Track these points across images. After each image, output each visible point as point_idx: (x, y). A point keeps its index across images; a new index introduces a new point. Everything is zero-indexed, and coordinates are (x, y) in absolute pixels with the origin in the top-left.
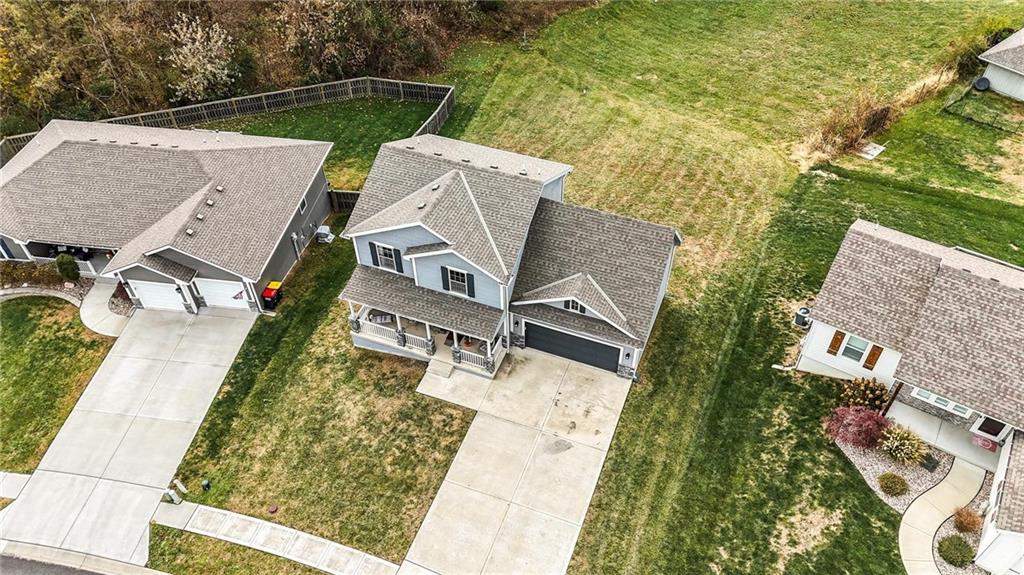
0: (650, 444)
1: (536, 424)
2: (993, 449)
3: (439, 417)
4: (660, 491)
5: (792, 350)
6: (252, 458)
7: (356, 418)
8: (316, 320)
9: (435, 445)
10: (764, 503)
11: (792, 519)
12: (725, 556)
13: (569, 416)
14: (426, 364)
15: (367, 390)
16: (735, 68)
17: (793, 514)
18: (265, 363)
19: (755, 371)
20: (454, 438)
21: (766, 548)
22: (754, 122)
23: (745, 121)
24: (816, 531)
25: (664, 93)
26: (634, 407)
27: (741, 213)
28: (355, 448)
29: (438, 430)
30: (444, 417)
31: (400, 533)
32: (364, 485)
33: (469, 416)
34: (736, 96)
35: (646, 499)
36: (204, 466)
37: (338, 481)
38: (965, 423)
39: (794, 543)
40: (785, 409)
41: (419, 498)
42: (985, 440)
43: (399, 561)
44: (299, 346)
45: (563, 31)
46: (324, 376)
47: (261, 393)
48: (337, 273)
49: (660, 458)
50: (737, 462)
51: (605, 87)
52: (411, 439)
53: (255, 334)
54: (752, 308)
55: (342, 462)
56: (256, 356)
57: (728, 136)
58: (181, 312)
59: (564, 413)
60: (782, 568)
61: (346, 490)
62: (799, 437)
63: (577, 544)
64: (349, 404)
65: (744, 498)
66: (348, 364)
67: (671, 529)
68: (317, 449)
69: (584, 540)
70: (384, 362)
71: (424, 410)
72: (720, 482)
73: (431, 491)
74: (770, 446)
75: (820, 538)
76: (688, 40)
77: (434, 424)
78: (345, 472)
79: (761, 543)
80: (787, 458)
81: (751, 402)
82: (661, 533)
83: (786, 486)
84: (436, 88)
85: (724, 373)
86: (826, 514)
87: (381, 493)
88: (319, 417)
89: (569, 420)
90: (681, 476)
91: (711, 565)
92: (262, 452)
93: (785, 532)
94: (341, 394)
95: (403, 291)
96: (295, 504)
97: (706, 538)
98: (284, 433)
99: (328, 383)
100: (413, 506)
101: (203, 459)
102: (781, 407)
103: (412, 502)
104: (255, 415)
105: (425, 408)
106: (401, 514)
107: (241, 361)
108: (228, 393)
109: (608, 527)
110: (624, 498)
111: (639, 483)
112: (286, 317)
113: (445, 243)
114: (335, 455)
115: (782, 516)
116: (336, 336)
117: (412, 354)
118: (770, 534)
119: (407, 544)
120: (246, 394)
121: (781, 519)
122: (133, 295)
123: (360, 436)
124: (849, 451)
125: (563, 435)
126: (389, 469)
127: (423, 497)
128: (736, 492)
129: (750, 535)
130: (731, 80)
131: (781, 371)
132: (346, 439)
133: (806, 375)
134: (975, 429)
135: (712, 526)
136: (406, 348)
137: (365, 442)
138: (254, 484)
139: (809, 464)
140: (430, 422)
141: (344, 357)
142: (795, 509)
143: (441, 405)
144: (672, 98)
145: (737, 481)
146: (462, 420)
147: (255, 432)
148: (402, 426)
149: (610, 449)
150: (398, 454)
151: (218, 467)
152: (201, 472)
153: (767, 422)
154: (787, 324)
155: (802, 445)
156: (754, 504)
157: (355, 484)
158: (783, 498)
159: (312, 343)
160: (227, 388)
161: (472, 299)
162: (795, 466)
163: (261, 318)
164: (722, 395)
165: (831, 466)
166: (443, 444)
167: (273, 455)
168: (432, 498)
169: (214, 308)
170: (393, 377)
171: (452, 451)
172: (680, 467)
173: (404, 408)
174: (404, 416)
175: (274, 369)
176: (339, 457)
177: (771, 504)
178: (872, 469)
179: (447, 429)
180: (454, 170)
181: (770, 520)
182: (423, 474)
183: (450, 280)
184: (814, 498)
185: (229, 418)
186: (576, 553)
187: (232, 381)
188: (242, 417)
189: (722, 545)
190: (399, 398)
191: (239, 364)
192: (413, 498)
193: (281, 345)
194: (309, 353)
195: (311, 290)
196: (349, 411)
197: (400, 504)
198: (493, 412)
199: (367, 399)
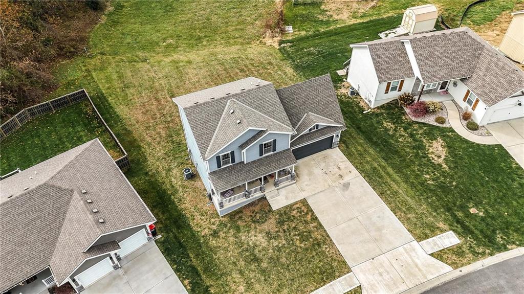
0: (368, 162)
1: (330, 186)
2: (447, 93)
3: (295, 212)
4: (388, 174)
5: (362, 104)
7: (264, 240)
8: (184, 222)
9: (306, 222)
10: (418, 153)
11: (430, 151)
12: (428, 176)
13: (335, 174)
14: (264, 198)
15: (253, 227)
16: (200, 22)
17: (428, 150)
18: (188, 257)
19: (361, 118)
20: (310, 214)
21: (435, 164)
22: (235, 39)
24: (441, 149)
25: (184, 45)
26: (349, 155)
28: (279, 250)
29: (300, 216)
30: (296, 210)
31: (337, 262)
32: (301, 259)
33: (304, 202)
34: (215, 31)
35: (389, 180)
37: (290, 268)
38: (435, 90)
39: (439, 157)
40: (387, 122)
41: (327, 244)
42: (443, 92)
43: (349, 271)
44: (194, 236)
46: (226, 238)
47: (206, 270)
48: (161, 198)
49: (376, 165)
50: (395, 148)
52: (295, 228)
53: (165, 250)
55: (281, 260)
56: (180, 258)
57: (234, 49)
58: (110, 273)
59: (333, 175)
60: (446, 166)
61: (298, 268)
62: (402, 126)
63: (392, 210)
64: (253, 238)
65: (411, 156)
66: (229, 225)
67: (406, 182)
68: (264, 265)
69: (391, 207)
70: (244, 211)
71: (285, 215)
72: (399, 158)
73: (327, 238)
74: (398, 136)
75: (443, 150)
76: (165, 19)
77: (296, 216)
78: (288, 262)
79: (431, 164)
80: (407, 135)
81: (374, 127)
82: (405, 186)
83: (417, 143)
85: (354, 126)
86: (437, 142)
87: (311, 256)
88: (247, 254)
89: (337, 175)
90: (387, 166)
91: (428, 182)
93: (433, 156)
94: (243, 238)
97: (417, 176)
98: (241, 273)
99: (231, 239)
100: (328, 249)
102: (384, 122)
103: (326, 248)
104: (217, 279)
105: (285, 213)
106: (329, 256)
107: (176, 266)
108: (190, 283)
109: (391, 197)
110: (383, 185)
111: (381, 177)
112: (167, 232)
114: (275, 261)
115: (427, 152)
116: (205, 220)
117: (256, 198)
118: (430, 160)
119: (344, 263)
120: (199, 276)
121: (427, 154)
122: (77, 284)
123: (275, 245)
124: (419, 120)
125: (342, 182)
126: (302, 245)
128: (407, 156)
129: (425, 165)
130: (204, 27)
131: (369, 112)
132: (271, 251)
133: (378, 108)
134: (439, 90)
135: (414, 171)
136: (251, 198)
137: (280, 245)
139: (415, 132)
140: (293, 216)
141: (223, 225)
142: (427, 147)
143: (290, 207)
144: (191, 46)
145: (403, 153)
146: (304, 205)
147: (227, 285)
148: (285, 227)
149: (361, 174)
150: (298, 238)
153: (386, 130)
154: (349, 97)
155: (405, 129)
156: (416, 155)
157: (298, 263)
158: (421, 147)
159: (198, 232)
160: (186, 282)
161: (275, 152)
162: (412, 135)
163: (156, 241)
164: (363, 132)
165: (421, 128)
166: (309, 219)
167: (249, 285)
168: (331, 240)
169: (126, 257)
170: (256, 213)
171: (315, 219)
172: (383, 163)
173: (277, 220)
174: (281, 223)
175: (197, 256)
176: (278, 260)
177: (419, 151)
178: (431, 120)
179: (303, 213)
180: (229, 101)
181: (425, 157)
182: (317, 235)
183: (264, 149)
184: (428, 140)
185: (206, 291)
186: (395, 213)
187: (184, 277)
188: (211, 285)
189: (423, 174)
190: (270, 218)
191: (176, 268)
192: (325, 246)
193: (185, 244)
194: (203, 236)
195: (160, 214)
196: (257, 241)
197: (323, 253)
198: (310, 194)
199: (258, 230)
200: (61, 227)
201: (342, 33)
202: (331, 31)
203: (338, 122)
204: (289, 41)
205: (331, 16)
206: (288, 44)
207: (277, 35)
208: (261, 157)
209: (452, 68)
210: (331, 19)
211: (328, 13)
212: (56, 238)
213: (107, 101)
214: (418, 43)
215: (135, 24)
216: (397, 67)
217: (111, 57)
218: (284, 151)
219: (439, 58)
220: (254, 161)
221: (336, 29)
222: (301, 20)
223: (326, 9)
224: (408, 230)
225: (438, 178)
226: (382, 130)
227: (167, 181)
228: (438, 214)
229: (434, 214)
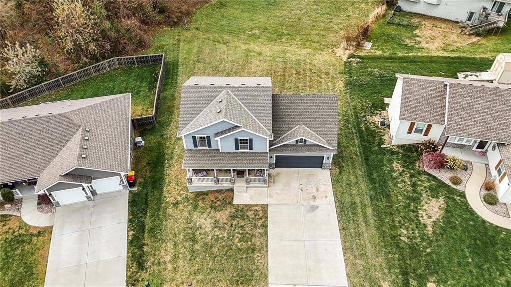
0: (351, 195)
1: (297, 202)
2: (484, 155)
3: (251, 213)
4: (365, 214)
5: (386, 137)
6: (165, 263)
7: (210, 226)
8: (161, 185)
9: (255, 226)
10: (409, 205)
11: (424, 208)
12: (405, 232)
13: (310, 193)
14: (232, 190)
15: (208, 210)
16: (291, 20)
17: (423, 206)
18: (145, 214)
19: (376, 151)
20: (263, 220)
21: (420, 223)
22: (312, 43)
23: (308, 44)
24: (436, 209)
25: (265, 38)
26: (336, 181)
27: (329, 84)
28: (217, 240)
29: (253, 218)
30: (253, 212)
31: (260, 272)
32: (230, 256)
33: (265, 208)
34: (298, 32)
36: (140, 276)
37: (216, 259)
38: (470, 147)
39: (430, 217)
40: (397, 163)
41: (261, 253)
42: (479, 152)
44: (159, 200)
45: (202, 17)
46: (181, 211)
47: (152, 230)
48: (157, 159)
49: (357, 200)
50: (389, 191)
51: (236, 40)
52: (242, 227)
53: (132, 201)
54: (358, 124)
55: (213, 249)
56: (138, 212)
57: (305, 51)
58: (84, 202)
59: (307, 193)
60: (431, 229)
61: (223, 262)
62: (409, 173)
63: (343, 249)
64: (202, 220)
65: (400, 205)
66: (191, 201)
67: (378, 229)
68: (197, 247)
69: (345, 246)
70: (209, 194)
71: (241, 212)
72: (387, 202)
73: (265, 248)
74: (400, 180)
75: (439, 211)
76: (264, 11)
77: (250, 217)
78: (218, 254)
79: (417, 221)
80: (409, 183)
81: (381, 164)
82: (374, 232)
83: (415, 195)
84: (154, 56)
85: (363, 155)
86: (437, 201)
87: (241, 257)
88: (190, 231)
89: (311, 195)
90: (369, 205)
91: (401, 238)
92: (168, 258)
93: (424, 214)
94: (195, 217)
95: (214, 156)
96: (200, 277)
97: (393, 227)
98: (175, 245)
99: (185, 214)
100: (259, 258)
101: (137, 272)
102: (395, 162)
103: (258, 256)
104: (154, 242)
105: (242, 210)
106: (256, 264)
107: (131, 217)
108: (133, 235)
109: (352, 237)
110: (352, 222)
111: (355, 213)
112: (143, 188)
113: (237, 126)
114: (208, 247)
115: (419, 208)
116: (176, 190)
117: (224, 187)
118: (418, 217)
119: (266, 277)
120: (144, 232)
121: (419, 209)
122: (54, 200)
123: (216, 234)
124: (433, 172)
125: (312, 203)
126: (239, 244)
127: (262, 252)
128: (396, 203)
129: (410, 220)
130: (292, 26)
131: (386, 148)
132: (210, 237)
133: (398, 146)
134: (474, 149)
135: (393, 221)
136: (219, 185)
137: (220, 236)
138: (173, 275)
139: (419, 183)
140: (247, 216)
141: (187, 199)
142: (423, 203)
143: (249, 207)
144: (270, 40)
145: (394, 199)
146: (262, 210)
147: (159, 250)
148: (235, 222)
149: (335, 203)
150: (240, 236)
151: (148, 273)
152: (140, 279)
153: (392, 170)
154: (377, 127)
155: (412, 176)
156: (406, 206)
157: (225, 257)
158: (416, 200)
159: (165, 197)
160: (131, 233)
161: (251, 151)
162: (414, 185)
163: (130, 192)
164: (368, 165)
165: (429, 181)
166: (259, 224)
167: (175, 258)
168: (267, 251)
169: (102, 194)
170: (218, 201)
171: (265, 226)
172: (367, 201)
173: (232, 214)
174: (233, 217)
175: (152, 216)
176: (211, 247)
177: (412, 204)
178: (445, 176)
179: (257, 217)
180: (225, 90)
181: (415, 211)
182: (257, 241)
183: (239, 144)
184: (429, 196)
185: (141, 247)
186: (345, 253)
187: (132, 228)
188: (147, 244)
189: (401, 228)
190: (226, 210)
191: (131, 218)
192: (258, 254)
193: (149, 202)
194: (166, 202)
195: (148, 171)
196: (204, 224)
197: (253, 259)
198: (275, 202)
199: (210, 215)
200: (60, 150)
201: (418, 62)
202: (409, 57)
203: (330, 144)
204: (359, 57)
205: (420, 42)
206: (358, 60)
207: (351, 48)
208: (237, 151)
209: (490, 127)
210: (417, 46)
211: (418, 39)
212: (53, 158)
213: (178, 69)
214: (459, 89)
215: (237, 9)
216: (427, 108)
217: (202, 33)
218: (261, 153)
219: (477, 112)
220: (229, 153)
221: (414, 57)
222: (385, 40)
223: (418, 34)
224: (347, 275)
225: (415, 238)
226: (388, 169)
227: (171, 147)
228: (389, 273)
229: (386, 271)
